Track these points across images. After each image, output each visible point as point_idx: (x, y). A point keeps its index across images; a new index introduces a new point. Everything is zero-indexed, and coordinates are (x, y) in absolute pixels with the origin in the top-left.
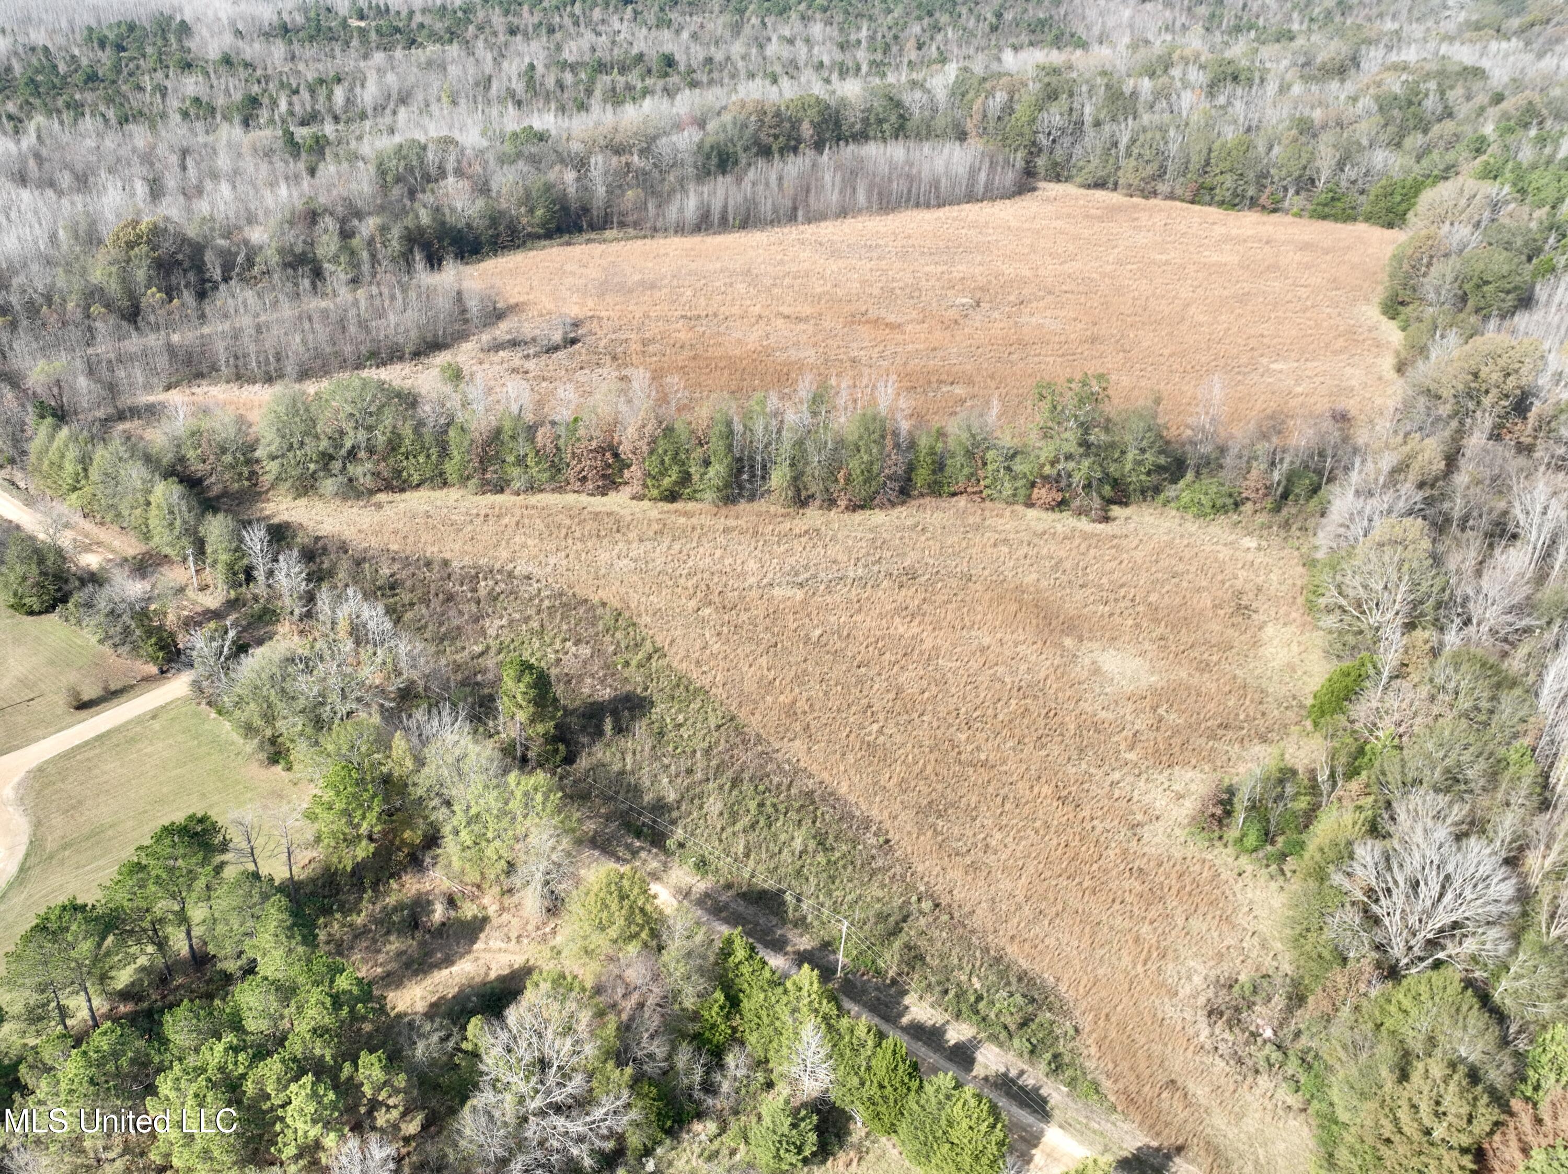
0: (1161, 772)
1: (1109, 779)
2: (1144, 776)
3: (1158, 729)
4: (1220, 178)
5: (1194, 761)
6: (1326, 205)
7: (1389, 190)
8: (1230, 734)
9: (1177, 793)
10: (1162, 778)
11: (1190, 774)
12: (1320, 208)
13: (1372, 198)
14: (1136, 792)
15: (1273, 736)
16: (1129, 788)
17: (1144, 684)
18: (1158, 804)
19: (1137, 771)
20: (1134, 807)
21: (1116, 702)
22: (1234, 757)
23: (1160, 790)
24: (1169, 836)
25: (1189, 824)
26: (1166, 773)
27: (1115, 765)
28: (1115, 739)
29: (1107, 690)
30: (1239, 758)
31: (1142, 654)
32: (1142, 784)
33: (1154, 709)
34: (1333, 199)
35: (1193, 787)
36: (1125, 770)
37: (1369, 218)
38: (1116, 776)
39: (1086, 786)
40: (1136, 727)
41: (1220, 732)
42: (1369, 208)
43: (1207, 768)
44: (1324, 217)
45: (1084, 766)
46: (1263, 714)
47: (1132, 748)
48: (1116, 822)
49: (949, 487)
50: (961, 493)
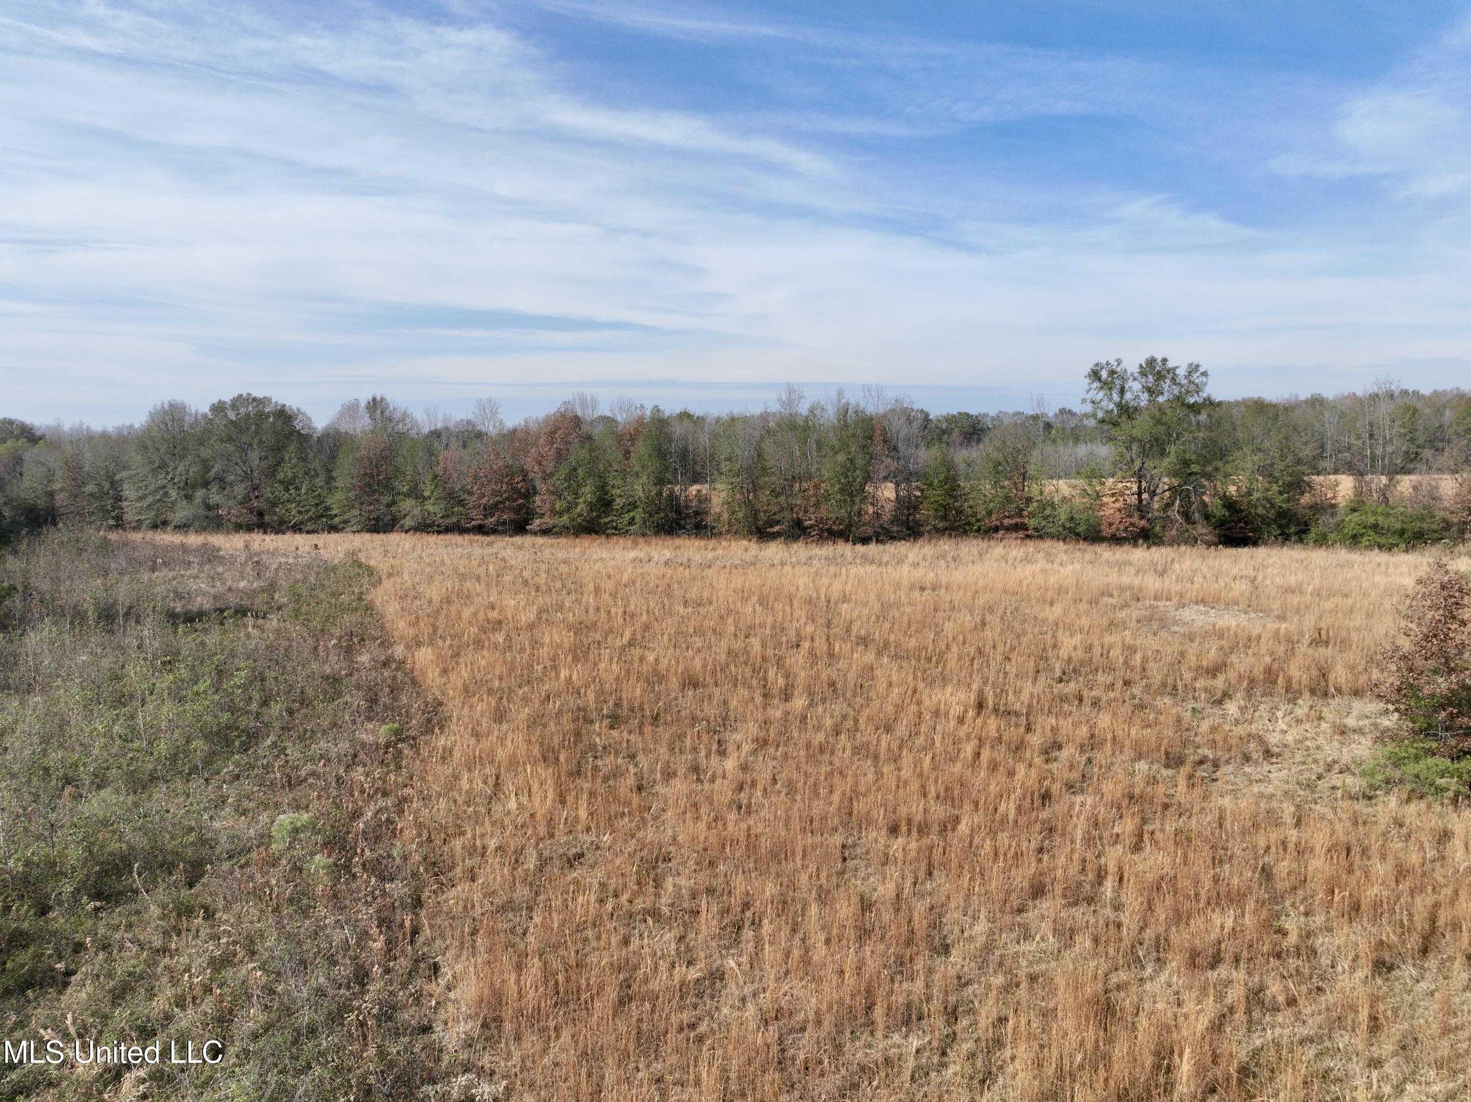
49: (978, 521)
50: (996, 529)
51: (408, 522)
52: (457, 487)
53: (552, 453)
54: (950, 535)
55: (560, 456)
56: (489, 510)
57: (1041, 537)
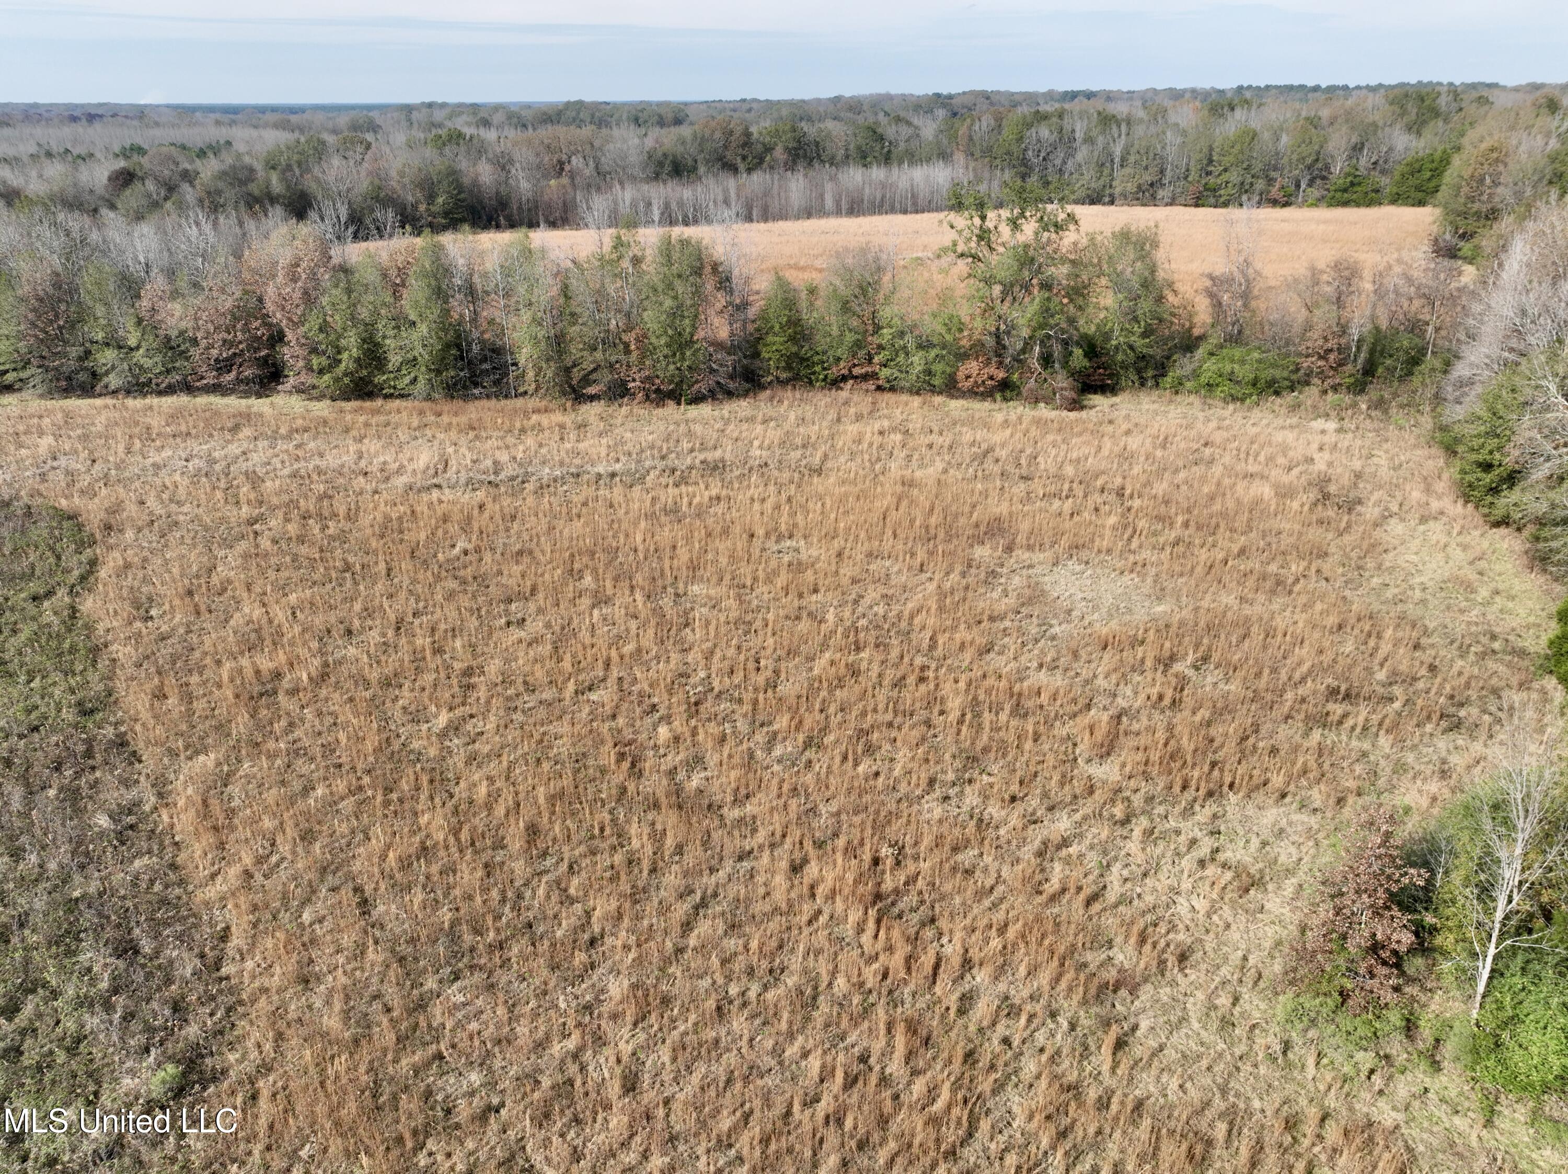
0: (1188, 812)
1: (1036, 836)
2: (1140, 825)
3: (1175, 704)
4: (1225, 177)
5: (1277, 780)
6: (1345, 190)
7: (1417, 166)
8: (1362, 713)
9: (1239, 871)
10: (1190, 828)
11: (1271, 815)
12: (1338, 195)
13: (1397, 176)
14: (1116, 872)
15: (1469, 713)
16: (1093, 859)
17: (1140, 616)
18: (1182, 907)
19: (1118, 811)
20: (1110, 922)
21: (1075, 655)
22: (1385, 768)
23: (1187, 863)
24: (1227, 1024)
25: (1291, 978)
26: (1203, 814)
27: (1057, 794)
28: (1061, 730)
29: (1056, 630)
30: (1400, 768)
31: (1136, 568)
32: (1133, 846)
33: (1166, 662)
34: (1352, 184)
35: (1285, 853)
36: (1087, 807)
37: (1396, 199)
38: (1063, 824)
39: (966, 857)
40: (1121, 702)
41: (1337, 709)
42: (1395, 190)
43: (1317, 796)
44: (1346, 204)
45: (971, 798)
46: (1432, 668)
47: (1106, 750)
48: (1044, 978)
49: (824, 369)
50: (844, 379)
51: (114, 381)
52: (174, 333)
53: (297, 294)
54: (794, 387)
55: (308, 299)
56: (223, 366)
57: (892, 389)
